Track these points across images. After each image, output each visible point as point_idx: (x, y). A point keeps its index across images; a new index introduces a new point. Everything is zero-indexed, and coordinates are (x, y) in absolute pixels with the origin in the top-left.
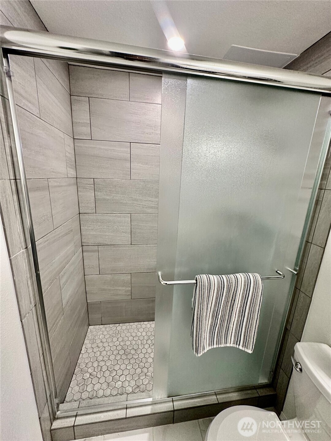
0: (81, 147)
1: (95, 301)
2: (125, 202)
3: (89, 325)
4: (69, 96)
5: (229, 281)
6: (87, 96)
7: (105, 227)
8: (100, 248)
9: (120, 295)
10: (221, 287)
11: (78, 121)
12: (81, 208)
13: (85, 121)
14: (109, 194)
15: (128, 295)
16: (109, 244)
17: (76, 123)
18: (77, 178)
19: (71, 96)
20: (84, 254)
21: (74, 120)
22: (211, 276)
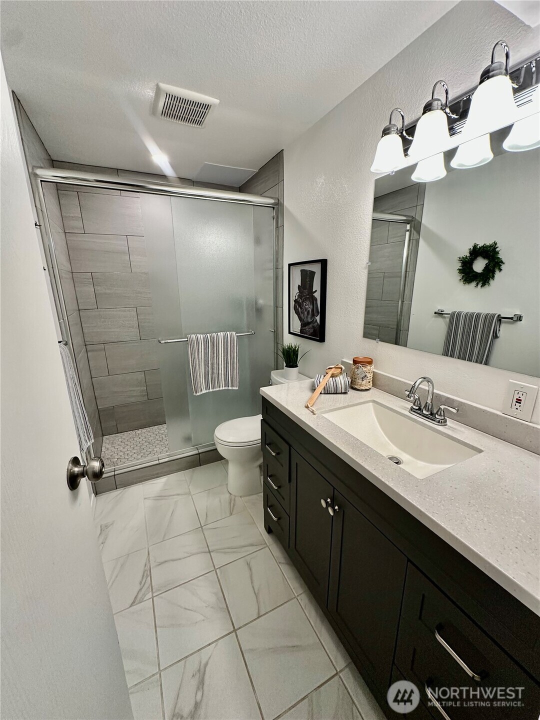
0: (74, 240)
1: (106, 406)
2: (129, 295)
3: (103, 436)
4: (56, 191)
5: (212, 338)
6: (75, 190)
7: (110, 323)
8: (107, 346)
9: (134, 396)
10: (206, 341)
11: (68, 215)
12: (80, 305)
13: (77, 215)
14: (111, 288)
15: (144, 396)
16: (116, 341)
17: (66, 217)
18: (72, 273)
19: (57, 190)
20: (89, 354)
21: (64, 214)
22: (199, 335)
